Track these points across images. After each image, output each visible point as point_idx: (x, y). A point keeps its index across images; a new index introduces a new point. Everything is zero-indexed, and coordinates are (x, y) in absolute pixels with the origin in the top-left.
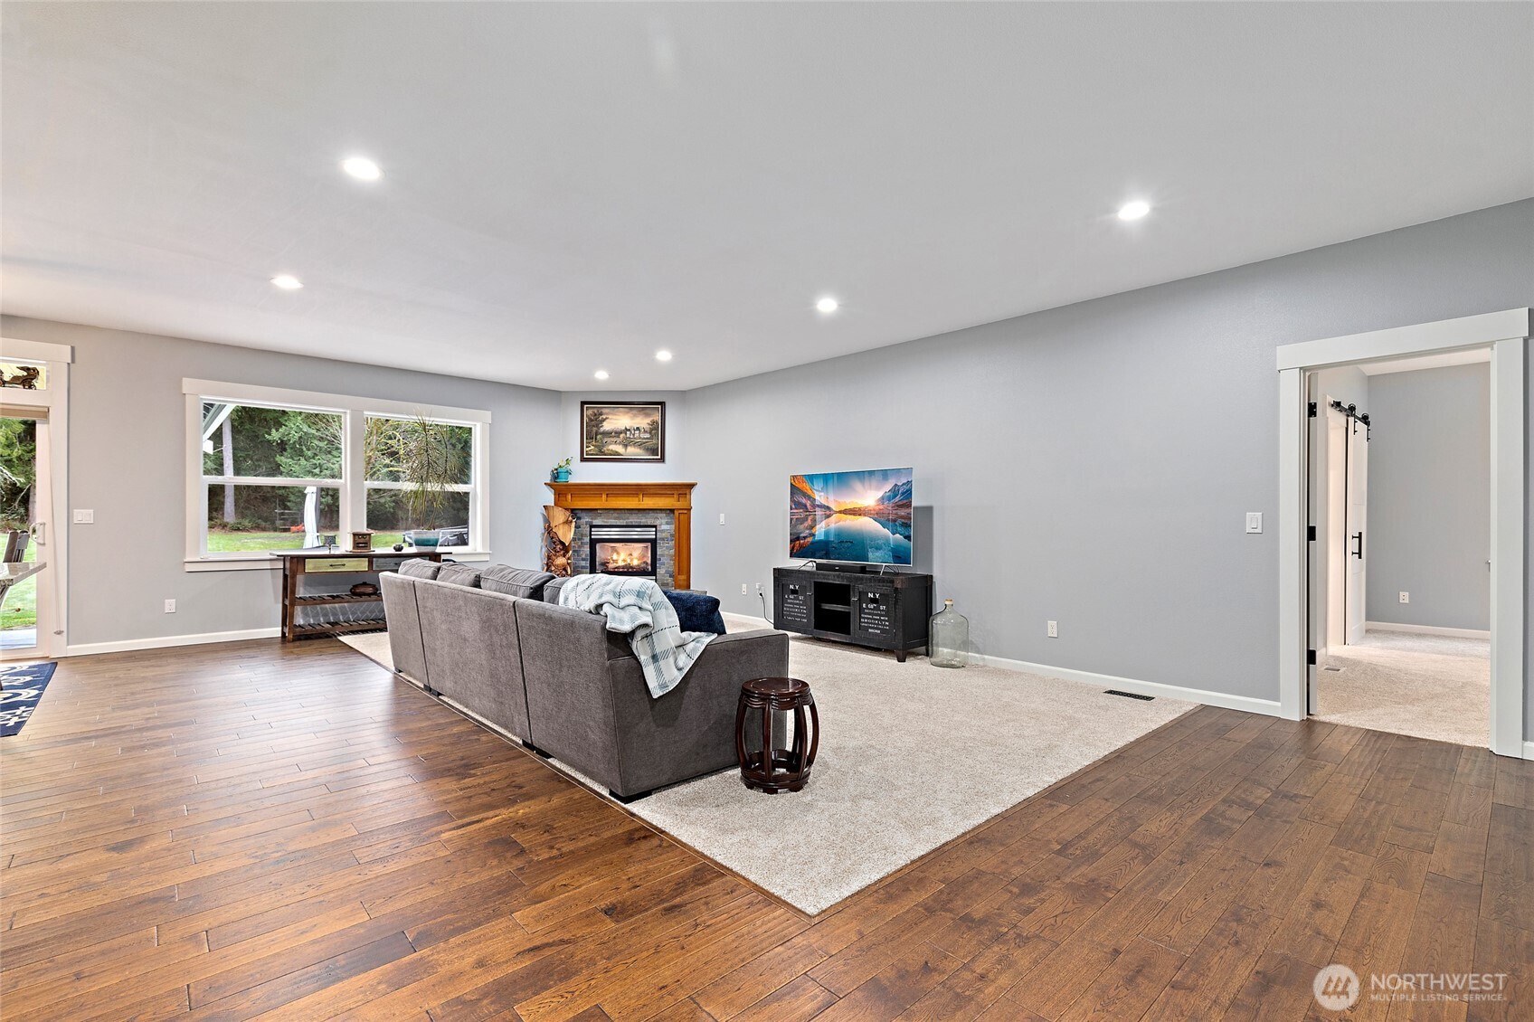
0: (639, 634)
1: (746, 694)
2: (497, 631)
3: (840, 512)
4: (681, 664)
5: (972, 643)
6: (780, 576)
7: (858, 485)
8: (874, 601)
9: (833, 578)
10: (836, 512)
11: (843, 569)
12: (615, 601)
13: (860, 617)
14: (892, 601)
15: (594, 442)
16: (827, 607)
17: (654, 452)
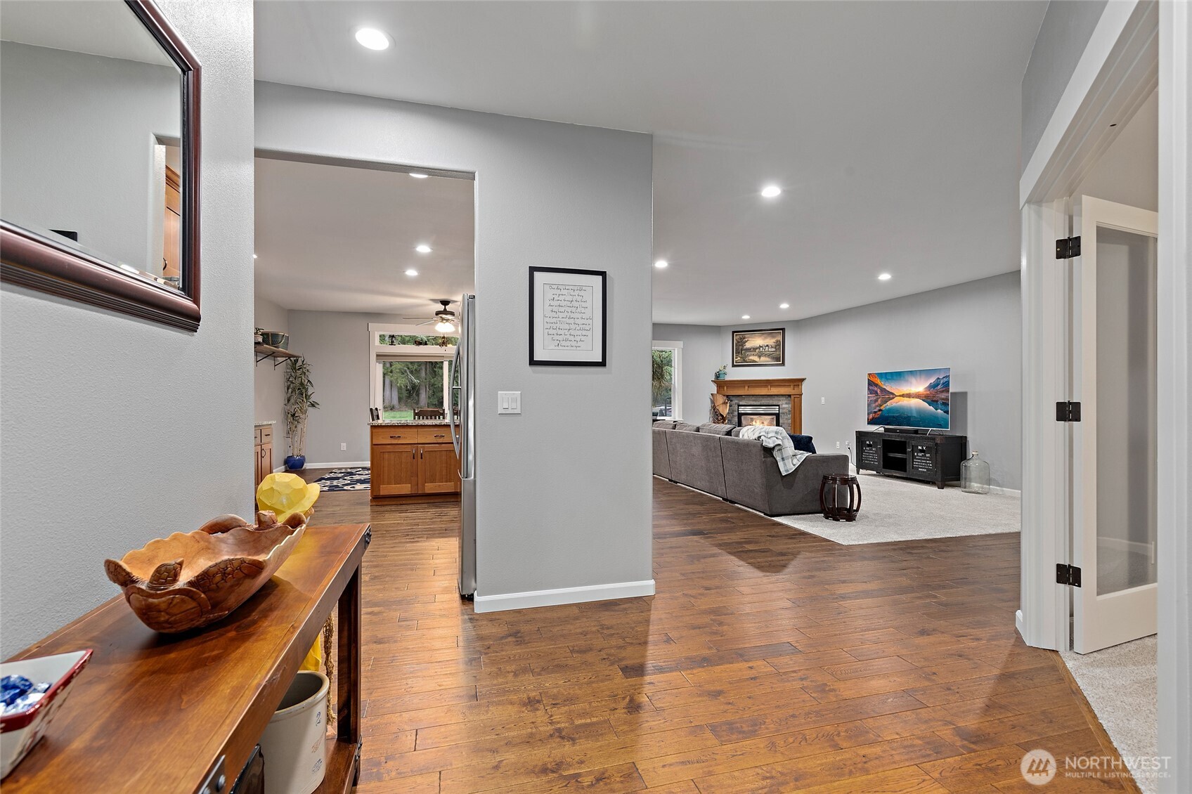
0: (777, 448)
1: (825, 478)
2: (711, 450)
3: (900, 396)
4: (794, 463)
5: (994, 480)
6: (861, 436)
7: (913, 380)
8: (922, 451)
9: (895, 438)
10: (897, 396)
11: (902, 431)
12: (766, 435)
13: (913, 461)
14: (934, 452)
15: (741, 355)
16: (892, 455)
17: (778, 359)
